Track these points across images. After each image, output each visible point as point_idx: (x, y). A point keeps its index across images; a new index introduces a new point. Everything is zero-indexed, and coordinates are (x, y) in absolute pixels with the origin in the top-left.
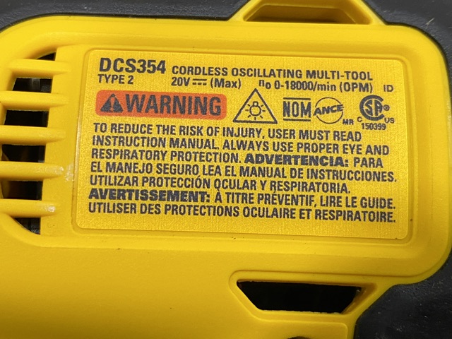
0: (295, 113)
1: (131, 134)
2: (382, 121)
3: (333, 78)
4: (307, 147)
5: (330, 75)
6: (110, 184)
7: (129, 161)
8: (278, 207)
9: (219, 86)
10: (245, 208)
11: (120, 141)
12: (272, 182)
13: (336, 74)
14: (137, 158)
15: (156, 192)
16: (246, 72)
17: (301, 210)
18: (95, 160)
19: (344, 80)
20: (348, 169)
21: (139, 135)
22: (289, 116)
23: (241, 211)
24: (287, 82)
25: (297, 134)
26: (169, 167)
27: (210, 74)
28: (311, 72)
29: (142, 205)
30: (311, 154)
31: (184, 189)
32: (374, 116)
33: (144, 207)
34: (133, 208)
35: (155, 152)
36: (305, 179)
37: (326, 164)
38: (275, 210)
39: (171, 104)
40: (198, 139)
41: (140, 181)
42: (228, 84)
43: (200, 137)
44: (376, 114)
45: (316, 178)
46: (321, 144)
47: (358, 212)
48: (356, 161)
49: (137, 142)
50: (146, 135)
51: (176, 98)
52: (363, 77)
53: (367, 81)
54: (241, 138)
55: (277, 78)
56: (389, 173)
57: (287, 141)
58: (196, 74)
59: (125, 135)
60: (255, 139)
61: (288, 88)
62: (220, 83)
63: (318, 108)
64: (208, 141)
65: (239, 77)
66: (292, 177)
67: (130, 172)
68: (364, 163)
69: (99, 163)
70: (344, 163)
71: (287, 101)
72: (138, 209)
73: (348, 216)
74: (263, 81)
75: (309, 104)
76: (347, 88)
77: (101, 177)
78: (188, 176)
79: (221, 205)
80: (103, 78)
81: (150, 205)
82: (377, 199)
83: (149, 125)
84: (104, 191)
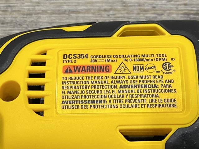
0: (138, 70)
1: (76, 80)
2: (171, 71)
3: (152, 57)
4: (143, 81)
5: (150, 56)
6: (69, 99)
7: (76, 90)
8: (133, 104)
9: (109, 62)
10: (120, 105)
11: (72, 83)
12: (130, 95)
13: (153, 55)
14: (79, 89)
15: (86, 101)
16: (118, 56)
17: (142, 105)
18: (63, 90)
19: (156, 57)
20: (158, 89)
21: (79, 80)
22: (135, 70)
23: (119, 106)
24: (134, 59)
25: (139, 77)
26: (91, 91)
27: (105, 58)
28: (143, 55)
29: (81, 106)
30: (145, 84)
31: (97, 99)
32: (168, 69)
33: (82, 106)
34: (78, 107)
35: (85, 86)
36: (143, 93)
37: (150, 87)
38: (132, 105)
39: (91, 69)
40: (101, 81)
41: (80, 97)
42: (112, 61)
43: (102, 80)
44: (169, 69)
45: (147, 92)
46: (148, 80)
47: (163, 104)
48: (161, 85)
49: (78, 83)
50: (82, 80)
51: (92, 67)
52: (163, 56)
53: (165, 57)
54: (117, 80)
55: (131, 58)
56: (174, 90)
57: (135, 80)
58: (100, 58)
59: (74, 81)
60: (123, 80)
61: (135, 61)
62: (109, 61)
63: (147, 68)
64: (105, 81)
65: (116, 58)
66: (137, 93)
67: (76, 93)
68: (165, 86)
69: (65, 91)
70: (157, 87)
71: (134, 66)
72: (80, 107)
73: (160, 106)
74: (125, 59)
75: (143, 66)
76: (157, 60)
77: (66, 96)
78: (98, 94)
79: (111, 104)
80: (65, 61)
81: (84, 106)
82: (170, 99)
83: (82, 77)
84: (67, 101)
